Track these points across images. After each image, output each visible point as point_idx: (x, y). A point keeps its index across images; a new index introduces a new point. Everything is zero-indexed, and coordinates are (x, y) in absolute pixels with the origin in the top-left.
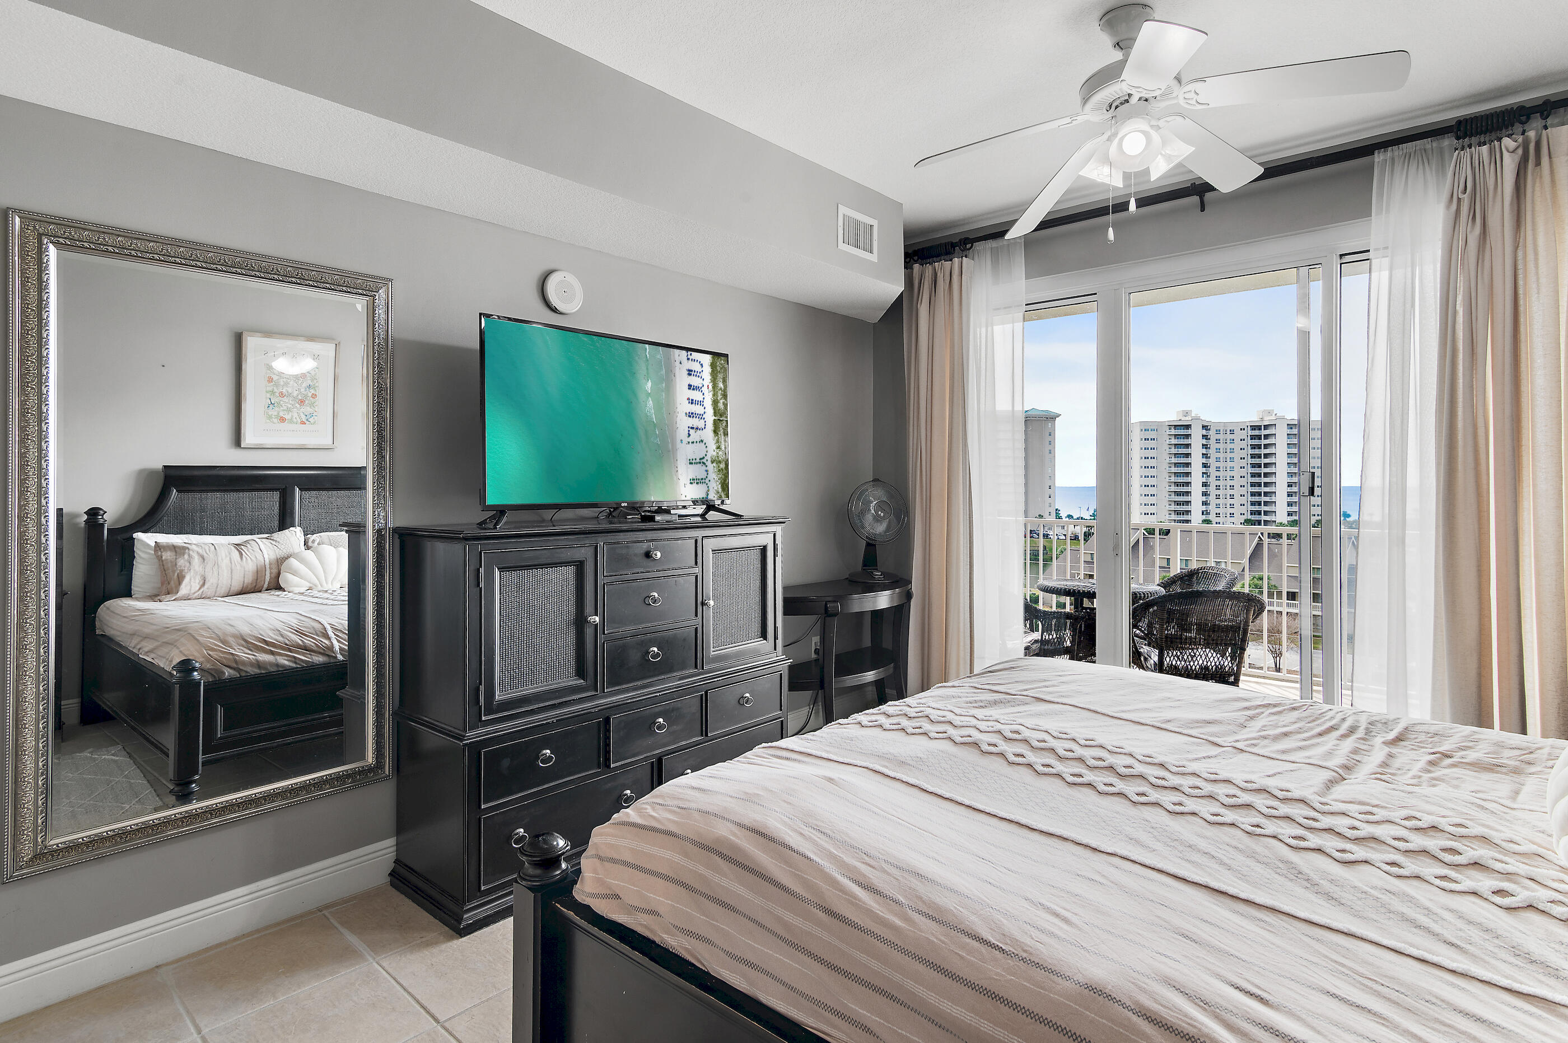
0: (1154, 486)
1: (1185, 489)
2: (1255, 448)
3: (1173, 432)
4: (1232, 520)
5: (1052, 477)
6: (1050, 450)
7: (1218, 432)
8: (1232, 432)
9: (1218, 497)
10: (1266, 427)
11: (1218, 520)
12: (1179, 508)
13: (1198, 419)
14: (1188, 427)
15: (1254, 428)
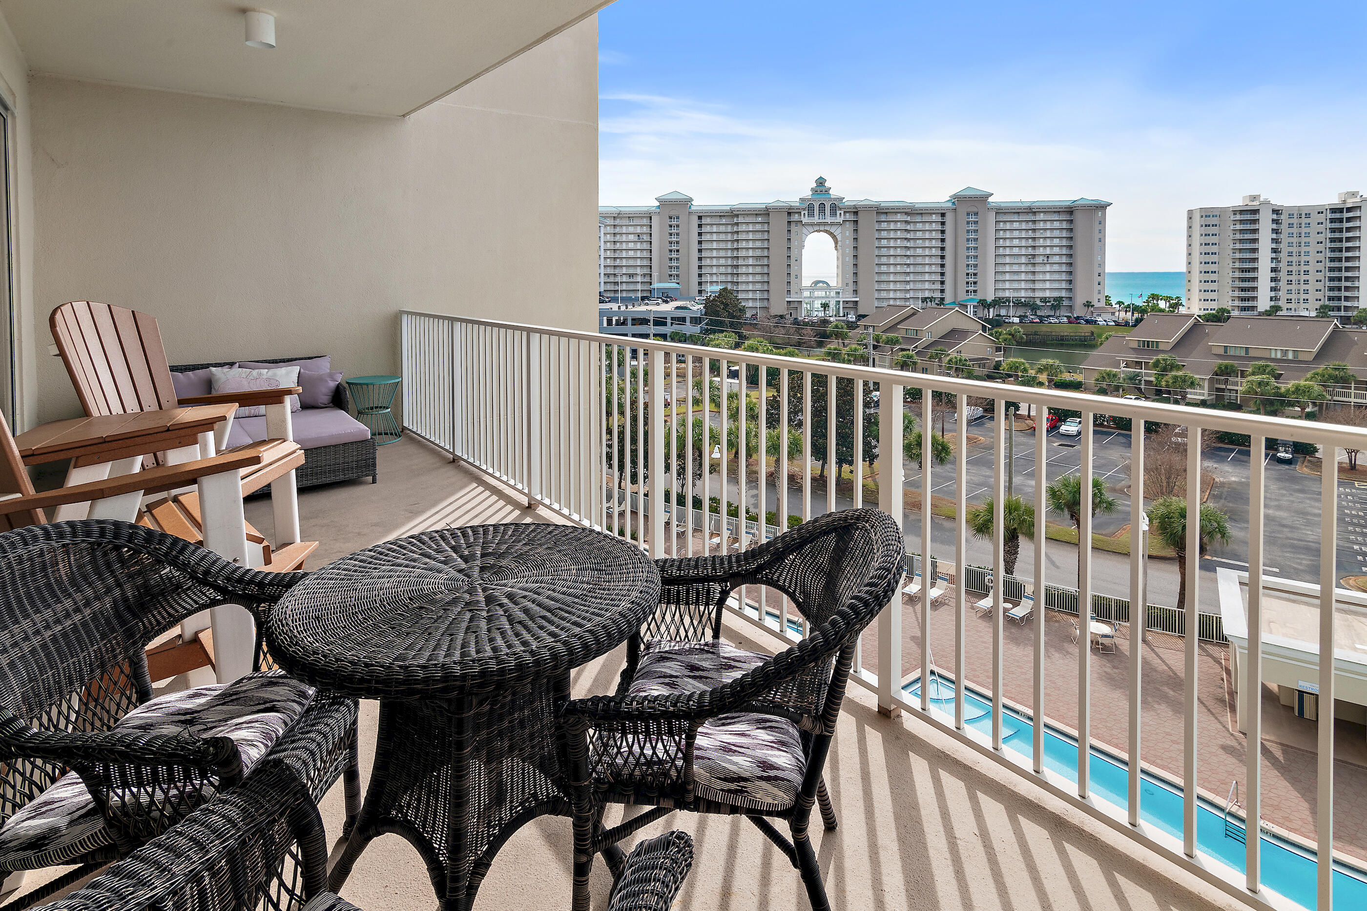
0: (1215, 272)
1: (1251, 275)
2: (1334, 232)
3: (1238, 217)
4: (1306, 306)
5: (1102, 265)
6: (1100, 239)
7: (1291, 216)
8: (1308, 216)
9: (1290, 282)
10: (1349, 210)
11: (1289, 306)
12: (1243, 294)
13: (1267, 203)
14: (1256, 212)
15: (1333, 211)
